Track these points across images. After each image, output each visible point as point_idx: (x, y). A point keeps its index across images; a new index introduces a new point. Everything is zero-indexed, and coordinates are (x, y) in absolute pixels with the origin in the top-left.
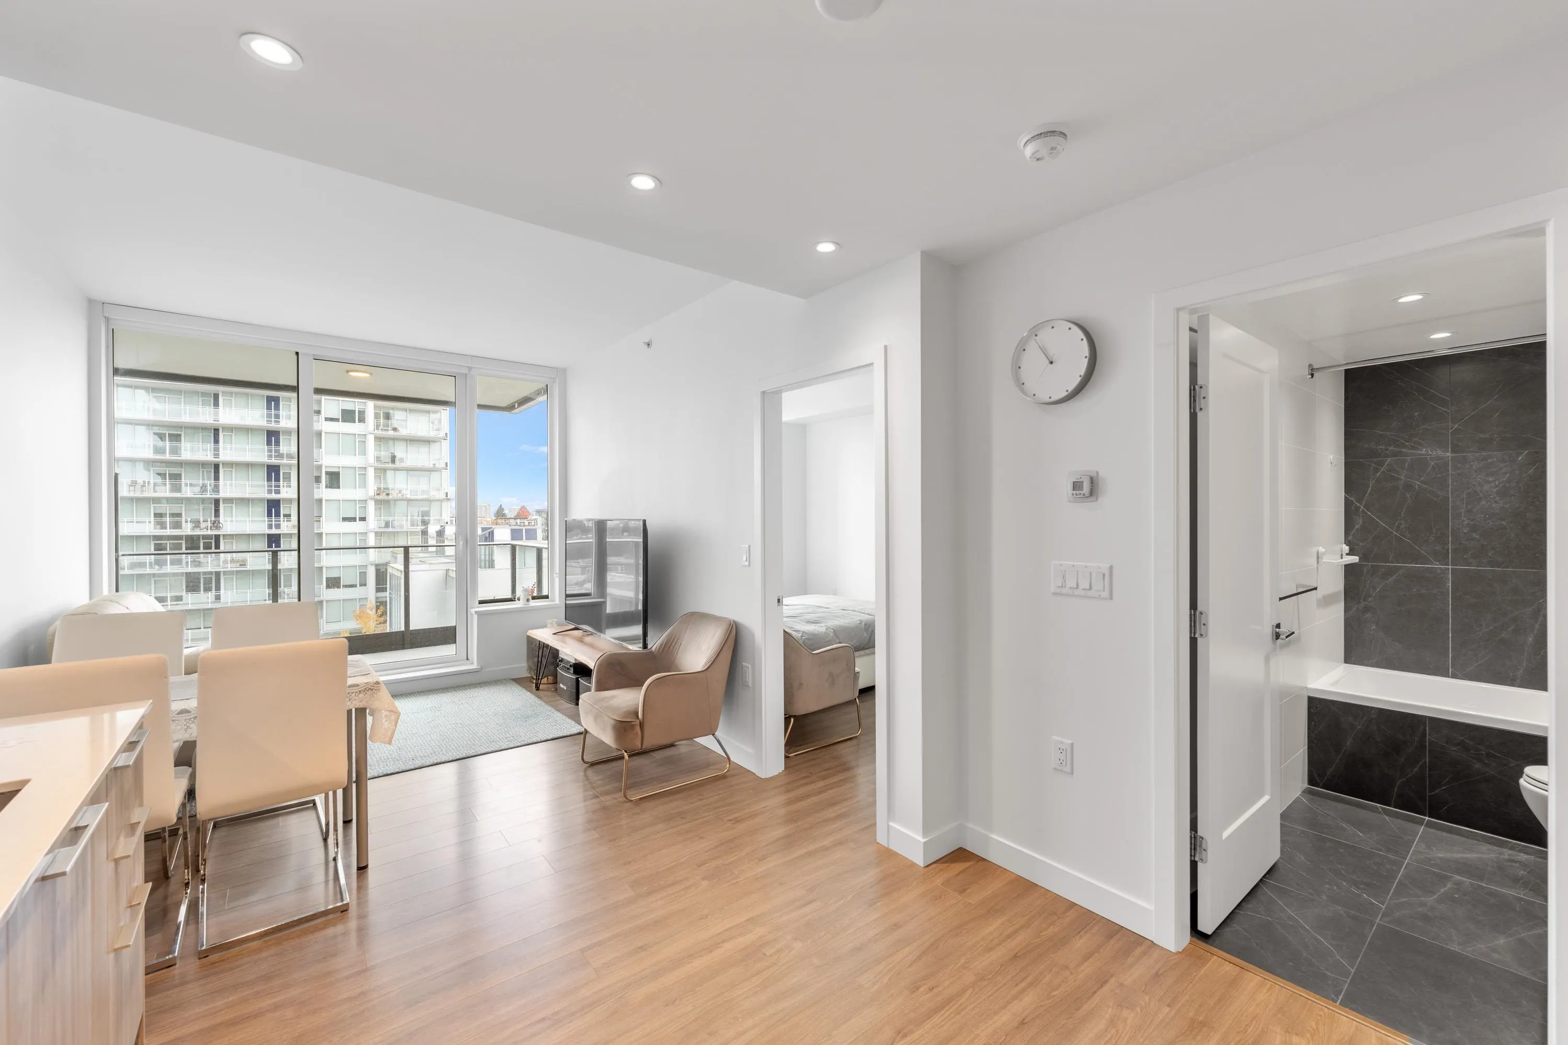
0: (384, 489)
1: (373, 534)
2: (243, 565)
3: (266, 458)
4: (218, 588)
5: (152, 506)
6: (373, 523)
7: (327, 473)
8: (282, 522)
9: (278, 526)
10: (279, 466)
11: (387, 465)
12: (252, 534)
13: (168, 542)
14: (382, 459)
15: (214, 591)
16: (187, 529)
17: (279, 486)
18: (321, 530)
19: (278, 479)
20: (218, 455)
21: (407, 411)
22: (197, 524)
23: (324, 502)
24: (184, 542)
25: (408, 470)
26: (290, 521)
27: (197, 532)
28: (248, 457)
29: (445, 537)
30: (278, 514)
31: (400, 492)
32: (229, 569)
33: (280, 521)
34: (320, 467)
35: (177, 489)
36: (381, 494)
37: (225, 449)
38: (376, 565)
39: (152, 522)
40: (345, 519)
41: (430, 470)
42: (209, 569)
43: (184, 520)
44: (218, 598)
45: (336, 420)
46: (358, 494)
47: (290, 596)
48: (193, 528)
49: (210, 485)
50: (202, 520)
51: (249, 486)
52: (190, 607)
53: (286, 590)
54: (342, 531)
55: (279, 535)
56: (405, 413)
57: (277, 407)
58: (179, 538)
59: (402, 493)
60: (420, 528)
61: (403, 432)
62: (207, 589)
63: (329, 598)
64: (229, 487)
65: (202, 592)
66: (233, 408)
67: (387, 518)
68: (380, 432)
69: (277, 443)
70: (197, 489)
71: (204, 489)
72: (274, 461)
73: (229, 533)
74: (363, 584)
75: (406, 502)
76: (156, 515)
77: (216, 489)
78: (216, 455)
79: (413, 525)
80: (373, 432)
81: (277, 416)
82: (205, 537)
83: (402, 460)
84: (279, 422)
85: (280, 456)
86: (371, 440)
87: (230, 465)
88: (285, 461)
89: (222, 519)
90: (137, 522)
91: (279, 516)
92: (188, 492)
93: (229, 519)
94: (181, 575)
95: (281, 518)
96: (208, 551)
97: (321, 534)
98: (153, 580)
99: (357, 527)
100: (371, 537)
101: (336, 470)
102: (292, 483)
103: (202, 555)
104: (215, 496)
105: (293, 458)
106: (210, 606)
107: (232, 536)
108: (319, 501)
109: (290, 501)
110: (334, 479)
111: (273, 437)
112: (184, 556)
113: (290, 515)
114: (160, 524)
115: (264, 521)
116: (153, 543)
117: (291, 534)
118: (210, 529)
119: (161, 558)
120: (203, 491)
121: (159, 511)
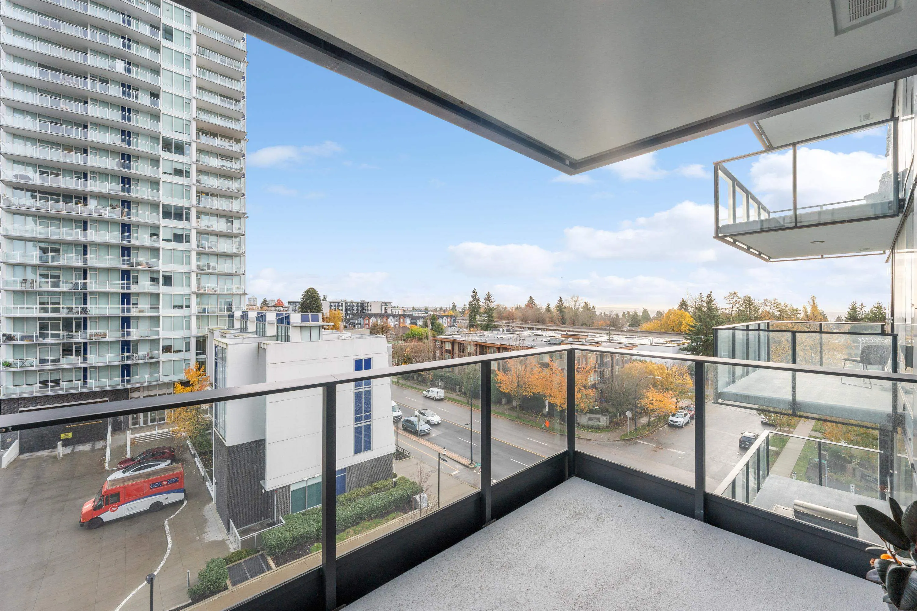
0: (202, 287)
1: (195, 317)
2: (104, 337)
3: (121, 265)
4: (85, 353)
5: (38, 297)
6: (194, 309)
7: (163, 276)
8: (131, 309)
9: (129, 311)
10: (130, 271)
11: (204, 271)
12: (110, 317)
13: (49, 322)
14: (201, 267)
15: (82, 356)
16: (64, 313)
17: (130, 284)
18: (159, 313)
19: (129, 279)
20: (87, 262)
22: (70, 309)
23: (161, 295)
24: (61, 322)
25: (218, 275)
26: (137, 308)
27: (71, 315)
28: (108, 265)
30: (129, 303)
31: (213, 289)
32: (94, 340)
34: (159, 272)
35: (56, 285)
36: (200, 290)
37: (91, 258)
38: (197, 337)
39: (38, 308)
40: (175, 307)
41: (233, 275)
42: (80, 340)
43: (61, 307)
44: (85, 360)
45: (171, 241)
46: (184, 290)
47: (137, 358)
48: (68, 313)
49: (81, 283)
50: (74, 306)
51: (108, 284)
52: (65, 366)
53: (134, 355)
54: (173, 315)
55: (130, 317)
57: (129, 231)
58: (59, 319)
60: (226, 313)
61: (216, 249)
62: (78, 354)
63: (164, 360)
64: (94, 285)
65: (74, 356)
66: (98, 231)
67: (204, 306)
68: (200, 249)
69: (129, 256)
70: (71, 286)
71: (76, 285)
72: (126, 267)
73: (94, 315)
74: (188, 350)
75: (216, 296)
76: (41, 303)
77: (85, 286)
79: (221, 311)
80: (195, 249)
81: (129, 237)
82: (77, 318)
83: (214, 268)
84: (130, 241)
85: (130, 264)
86: (194, 255)
87: (95, 269)
88: (134, 267)
89: (89, 306)
90: (27, 308)
92: (64, 287)
93: (94, 306)
94: (59, 344)
95: (131, 306)
96: (78, 327)
97: (159, 316)
98: (38, 348)
99: (184, 312)
100: (194, 319)
101: (170, 274)
102: (139, 282)
103: (74, 331)
104: (84, 290)
105: (140, 265)
106: (80, 365)
107: (96, 318)
108: (158, 295)
109: (137, 294)
110: (168, 280)
111: (126, 251)
112: (61, 331)
113: (136, 304)
114: (44, 310)
115: (119, 308)
116: (38, 322)
117: (138, 316)
118: (80, 313)
119: (44, 332)
120: (76, 287)
121: (43, 301)
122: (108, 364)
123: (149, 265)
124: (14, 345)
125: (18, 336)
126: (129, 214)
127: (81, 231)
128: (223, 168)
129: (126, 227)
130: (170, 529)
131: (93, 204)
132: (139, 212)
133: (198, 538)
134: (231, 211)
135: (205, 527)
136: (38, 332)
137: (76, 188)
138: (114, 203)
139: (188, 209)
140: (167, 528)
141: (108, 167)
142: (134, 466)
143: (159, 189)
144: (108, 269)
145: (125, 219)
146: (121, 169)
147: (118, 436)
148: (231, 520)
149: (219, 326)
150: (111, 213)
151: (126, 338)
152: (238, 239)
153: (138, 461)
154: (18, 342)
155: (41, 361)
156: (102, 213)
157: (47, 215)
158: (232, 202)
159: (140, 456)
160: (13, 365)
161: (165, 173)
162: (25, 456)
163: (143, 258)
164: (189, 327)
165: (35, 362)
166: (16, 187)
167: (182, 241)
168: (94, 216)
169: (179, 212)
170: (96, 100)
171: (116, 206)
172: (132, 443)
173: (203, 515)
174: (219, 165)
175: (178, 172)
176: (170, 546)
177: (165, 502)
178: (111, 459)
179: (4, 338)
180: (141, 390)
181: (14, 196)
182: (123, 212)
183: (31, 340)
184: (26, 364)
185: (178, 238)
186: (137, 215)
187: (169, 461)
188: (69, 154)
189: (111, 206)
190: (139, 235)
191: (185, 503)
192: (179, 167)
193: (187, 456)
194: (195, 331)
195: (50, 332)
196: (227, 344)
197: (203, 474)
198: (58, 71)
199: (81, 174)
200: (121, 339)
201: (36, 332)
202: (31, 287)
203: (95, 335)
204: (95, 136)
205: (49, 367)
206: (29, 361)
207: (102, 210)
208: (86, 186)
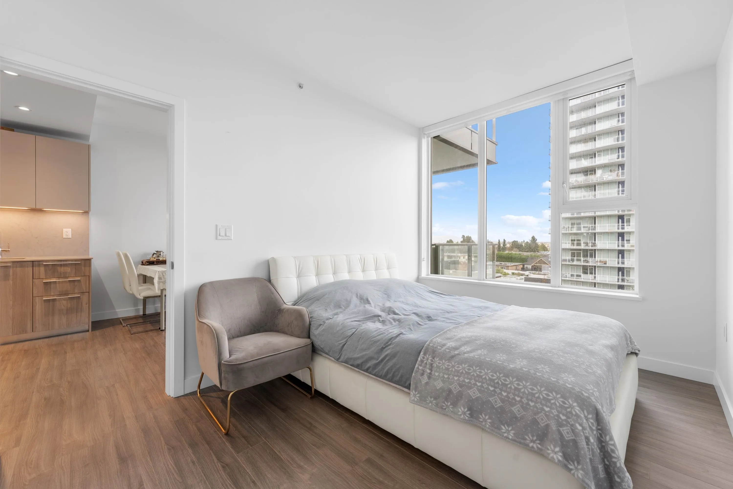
2: (605, 264)
3: (617, 212)
4: (595, 274)
5: (570, 236)
9: (623, 246)
10: (623, 216)
12: (610, 249)
13: (576, 252)
15: (594, 275)
16: (583, 247)
17: (624, 226)
19: (623, 222)
22: (587, 244)
24: (582, 252)
26: (630, 243)
27: (587, 248)
28: (609, 213)
30: (623, 240)
32: (599, 265)
33: (624, 243)
35: (579, 229)
39: (570, 243)
42: (590, 264)
43: (582, 242)
44: (595, 277)
47: (629, 281)
48: (585, 246)
49: (592, 227)
50: (589, 242)
51: (608, 227)
52: (582, 280)
53: (626, 278)
55: (624, 250)
57: (623, 187)
58: (580, 250)
62: (591, 273)
64: (600, 227)
65: (589, 274)
66: (602, 190)
70: (587, 229)
72: (621, 213)
73: (599, 248)
76: (572, 240)
77: (594, 229)
78: (595, 213)
81: (623, 191)
82: (590, 250)
84: (624, 194)
87: (601, 217)
88: (626, 213)
89: (597, 242)
90: (565, 243)
92: (583, 230)
93: (599, 242)
94: (580, 266)
95: (625, 242)
96: (591, 256)
98: (570, 267)
102: (631, 224)
104: (594, 231)
105: (631, 211)
106: (591, 281)
107: (601, 250)
109: (629, 233)
112: (581, 258)
113: (629, 240)
114: (573, 244)
115: (615, 243)
116: (570, 252)
117: (630, 250)
118: (592, 246)
119: (573, 258)
120: (589, 230)
121: (573, 239)
122: (607, 282)
126: (623, 174)
127: (592, 193)
129: (621, 184)
131: (599, 172)
137: (591, 165)
138: (613, 168)
141: (607, 144)
144: (609, 216)
145: (620, 178)
146: (617, 142)
150: (610, 176)
151: (621, 265)
155: (572, 275)
156: (604, 178)
165: (569, 275)
168: (599, 181)
170: (601, 102)
171: (614, 170)
182: (618, 174)
183: (566, 262)
184: (564, 276)
188: (586, 144)
189: (611, 171)
195: (575, 258)
199: (592, 155)
200: (617, 265)
201: (569, 257)
202: (567, 230)
203: (600, 261)
204: (600, 126)
205: (575, 279)
206: (566, 274)
207: (604, 175)
208: (595, 162)
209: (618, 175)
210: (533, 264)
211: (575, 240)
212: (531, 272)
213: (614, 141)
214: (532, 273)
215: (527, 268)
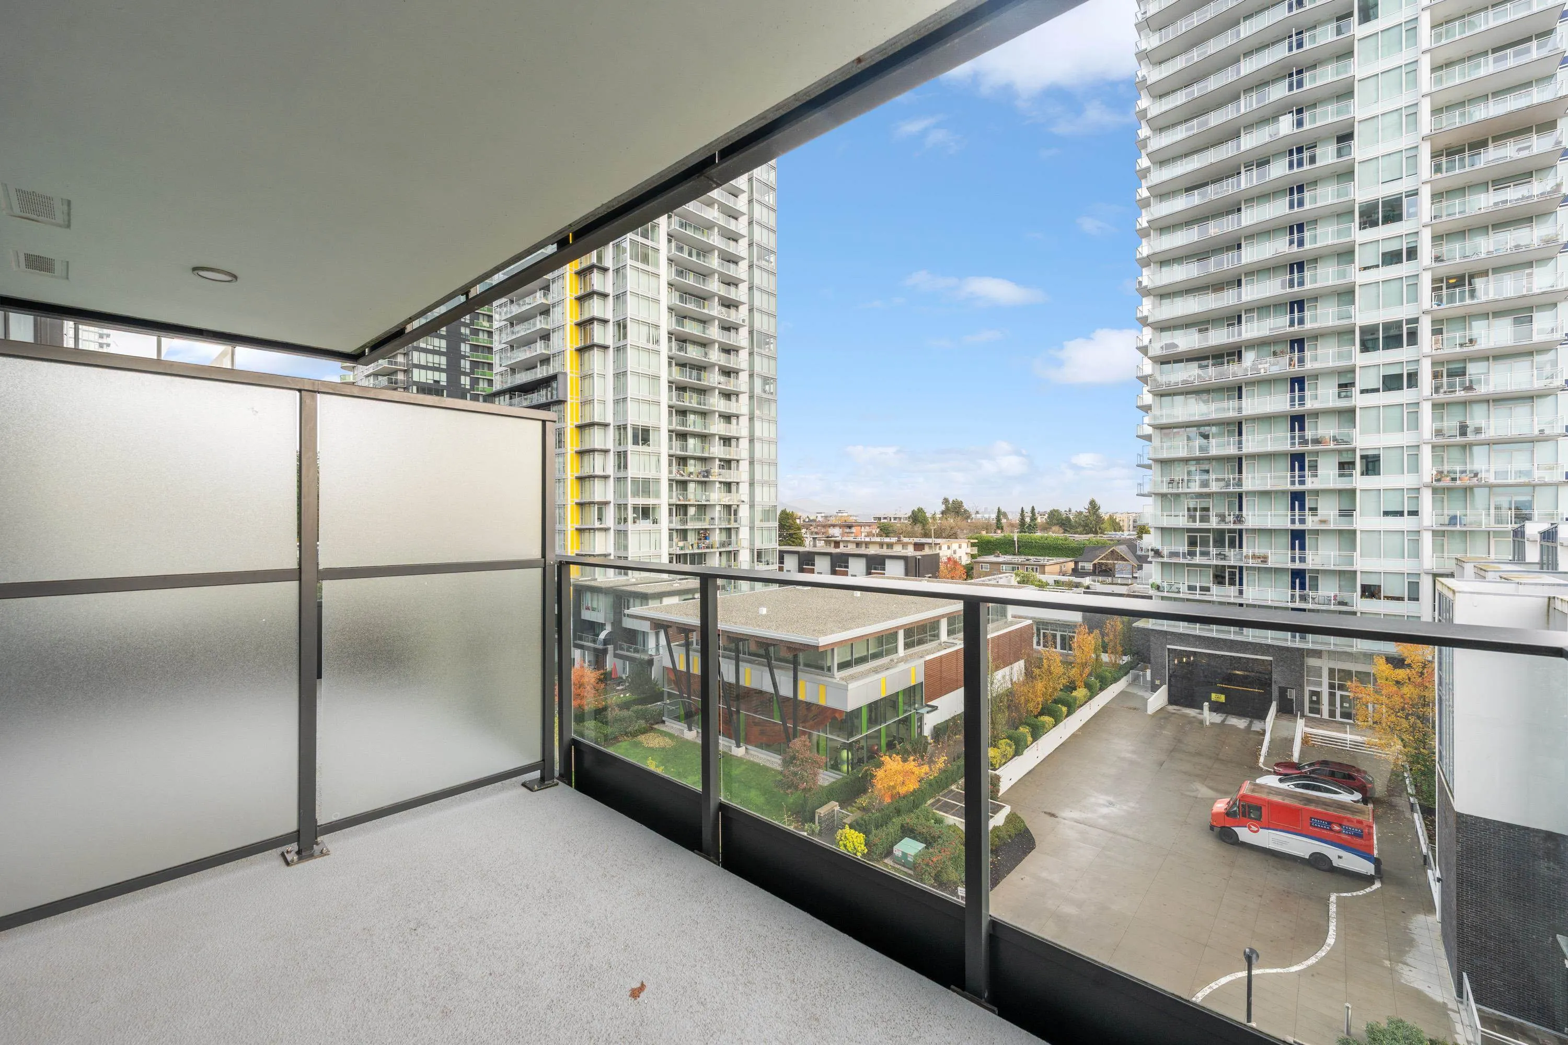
0: (1448, 472)
1: (1430, 533)
2: (1265, 562)
3: (1289, 446)
4: (1241, 584)
5: (1186, 501)
6: (1429, 518)
7: (1362, 457)
8: (1306, 517)
9: (1302, 521)
10: (1303, 454)
11: (1453, 440)
12: (1274, 530)
13: (1198, 535)
14: (1445, 432)
15: (1237, 586)
16: (1214, 523)
17: (1304, 476)
18: (1355, 526)
19: (1302, 468)
20: (1241, 448)
21: (1488, 360)
22: (1222, 518)
23: (1358, 492)
24: (1211, 535)
25: (1489, 443)
26: (1317, 515)
27: (1223, 526)
28: (1270, 448)
29: (1559, 541)
30: (1302, 508)
31: (1476, 475)
32: (1250, 565)
33: (1304, 515)
34: (1354, 450)
35: (1205, 484)
36: (1443, 479)
37: (1247, 441)
38: (1434, 575)
39: (1186, 516)
40: (1386, 513)
41: (1533, 441)
42: (1232, 563)
43: (1211, 514)
44: (1241, 592)
45: (1377, 390)
46: (1407, 481)
47: (1316, 600)
48: (1219, 523)
49: (1234, 479)
50: (1227, 513)
51: (1271, 479)
52: (1215, 599)
53: (1310, 594)
54: (1382, 528)
55: (1305, 531)
56: (1486, 363)
57: (1302, 389)
58: (1208, 530)
59: (1479, 476)
60: (1510, 527)
61: (1482, 390)
62: (1232, 583)
63: (1364, 610)
64: (1252, 480)
65: (1227, 585)
66: (1256, 397)
67: (1452, 513)
68: (1442, 396)
69: (1302, 429)
70: (1223, 484)
71: (1228, 483)
72: (1298, 448)
73: (1250, 527)
75: (1488, 489)
76: (1189, 509)
77: (1239, 483)
78: (1240, 448)
79: (1499, 521)
80: (1430, 397)
81: (1302, 399)
82: (1230, 531)
83: (1478, 431)
84: (1304, 404)
85: (1304, 442)
86: (1426, 410)
87: (1252, 457)
88: (1310, 447)
89: (1244, 512)
90: (1175, 516)
91: (1304, 510)
92: (1214, 487)
93: (1250, 513)
94: (1209, 566)
95: (1307, 512)
96: (1232, 545)
97: (1354, 532)
98: (1186, 569)
99: (1406, 523)
100: (1427, 538)
101: (1375, 452)
102: (1319, 472)
103: (1227, 549)
104: (1238, 490)
105: (1321, 442)
107: (1253, 531)
108: (1353, 492)
109: (1316, 493)
110: (1372, 464)
111: (1298, 421)
112: (1211, 549)
113: (1315, 509)
114: (1192, 518)
115: (1287, 515)
116: (1186, 535)
117: (1318, 530)
118: (1234, 523)
119: (1193, 549)
120: (1228, 485)
121: (1191, 506)
122: (1269, 604)
123: (1335, 439)
124: (1162, 563)
125: (1165, 552)
126: (1301, 361)
127: (1234, 403)
128: (1501, 207)
129: (1298, 383)
130: (1337, 913)
131: (1249, 357)
132: (1319, 351)
133: (1387, 963)
134: (1524, 296)
135: (1408, 952)
136: (1186, 549)
137: (1231, 340)
138: (1278, 348)
139: (1416, 320)
140: (1333, 908)
141: (1268, 295)
142: (1299, 778)
143: (1353, 302)
144: (1271, 455)
145: (1296, 370)
146: (1288, 290)
147: (1284, 723)
148: (1465, 975)
149: (1492, 556)
150: (1274, 365)
151: (1298, 565)
152: (1550, 356)
153: (1306, 773)
154: (1165, 560)
155: (1190, 589)
156: (1260, 369)
157: (1196, 389)
158: (1530, 275)
159: (1310, 765)
160: (1162, 589)
161: (1365, 269)
162: (1171, 708)
163: (1326, 429)
164: (1416, 554)
165: (1184, 588)
166: (1163, 361)
167: (1400, 388)
168: (1249, 376)
169: (1393, 332)
170: (1254, 199)
171: (1282, 352)
172: (1305, 740)
173: (1406, 928)
174: (1491, 204)
175: (1392, 258)
176: (1331, 940)
177: (1336, 863)
178: (1269, 754)
179: (1153, 553)
180: (1325, 656)
181: (1161, 373)
182: (1291, 360)
183: (1178, 559)
184: (1174, 588)
185: (1392, 382)
186: (1315, 359)
187: (1358, 796)
188: (1219, 295)
189: (1275, 354)
190: (1319, 392)
191: (1377, 885)
192: (1393, 246)
193: (1401, 802)
194: (1429, 560)
195: (1198, 549)
196: (1454, 592)
197: (1425, 850)
198: (1206, 184)
199: (1234, 318)
200: (1290, 566)
201: (1184, 548)
202: (1178, 487)
203: (1254, 557)
204: (1251, 254)
205: (1198, 597)
206: (1176, 586)
207: (1261, 364)
208: (1240, 334)
209: (1292, 363)
210: (1096, 561)
211: (1195, 509)
212: (1096, 578)
213: (1283, 287)
214: (1098, 582)
215: (1083, 568)
